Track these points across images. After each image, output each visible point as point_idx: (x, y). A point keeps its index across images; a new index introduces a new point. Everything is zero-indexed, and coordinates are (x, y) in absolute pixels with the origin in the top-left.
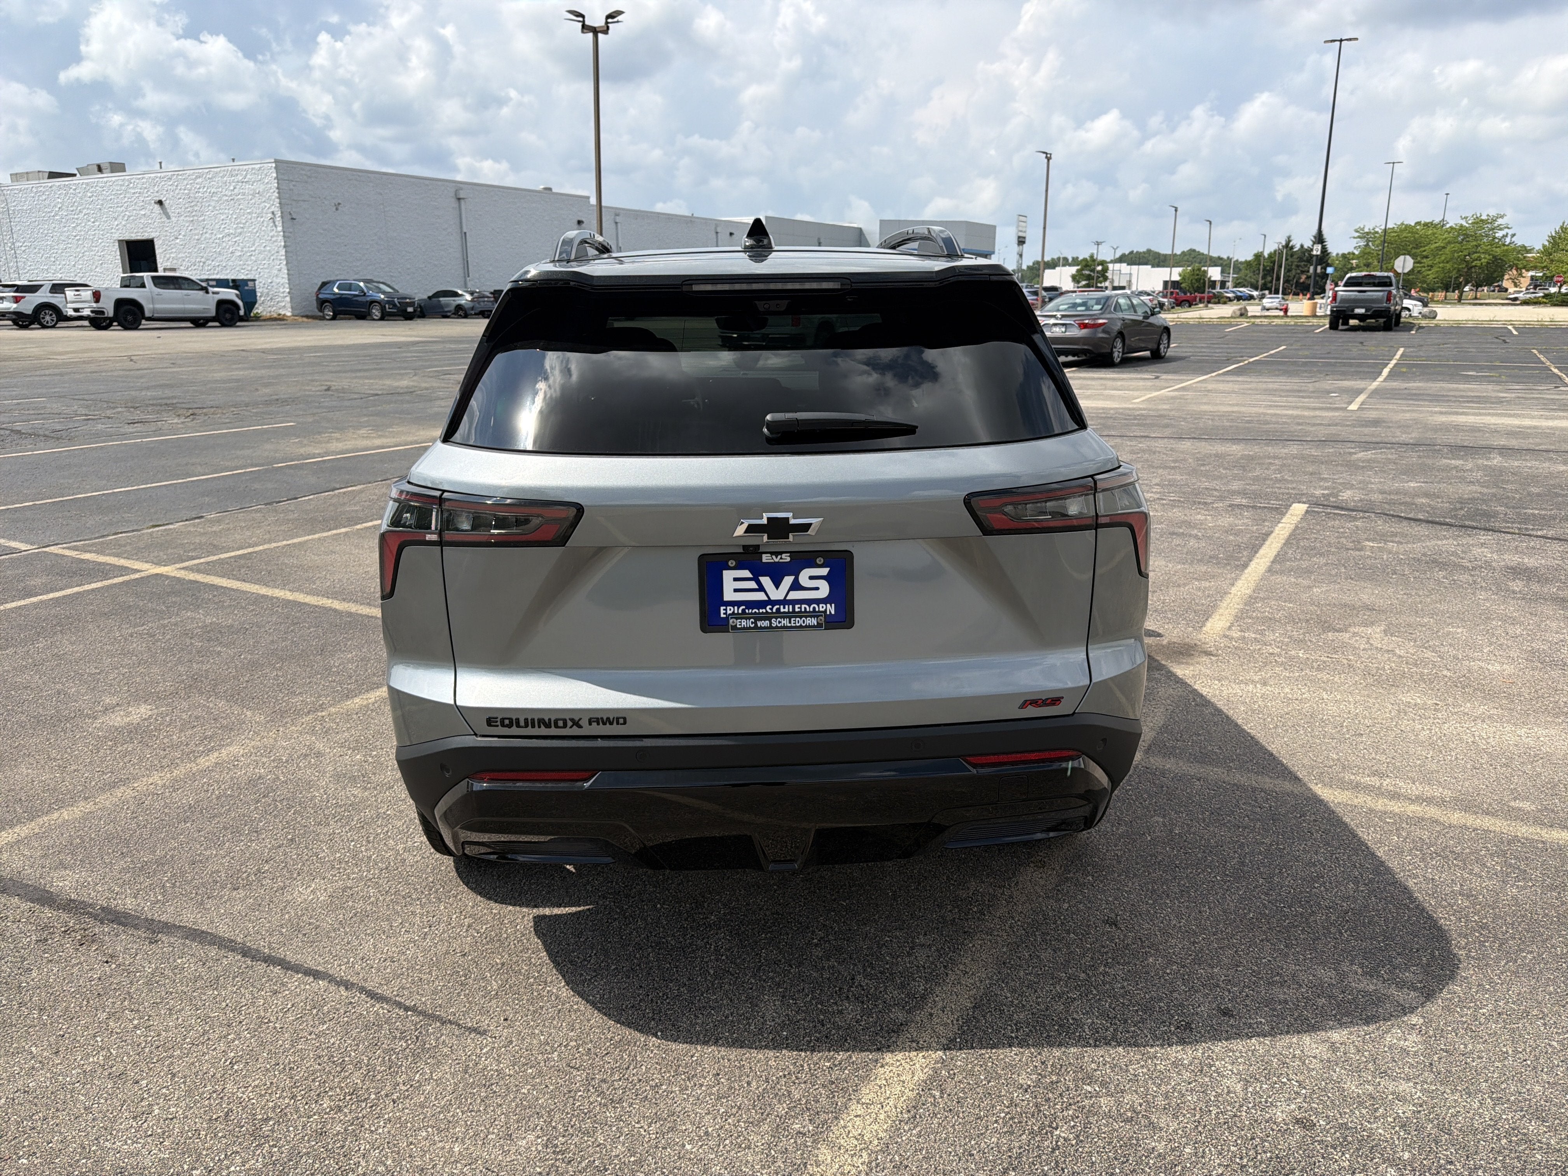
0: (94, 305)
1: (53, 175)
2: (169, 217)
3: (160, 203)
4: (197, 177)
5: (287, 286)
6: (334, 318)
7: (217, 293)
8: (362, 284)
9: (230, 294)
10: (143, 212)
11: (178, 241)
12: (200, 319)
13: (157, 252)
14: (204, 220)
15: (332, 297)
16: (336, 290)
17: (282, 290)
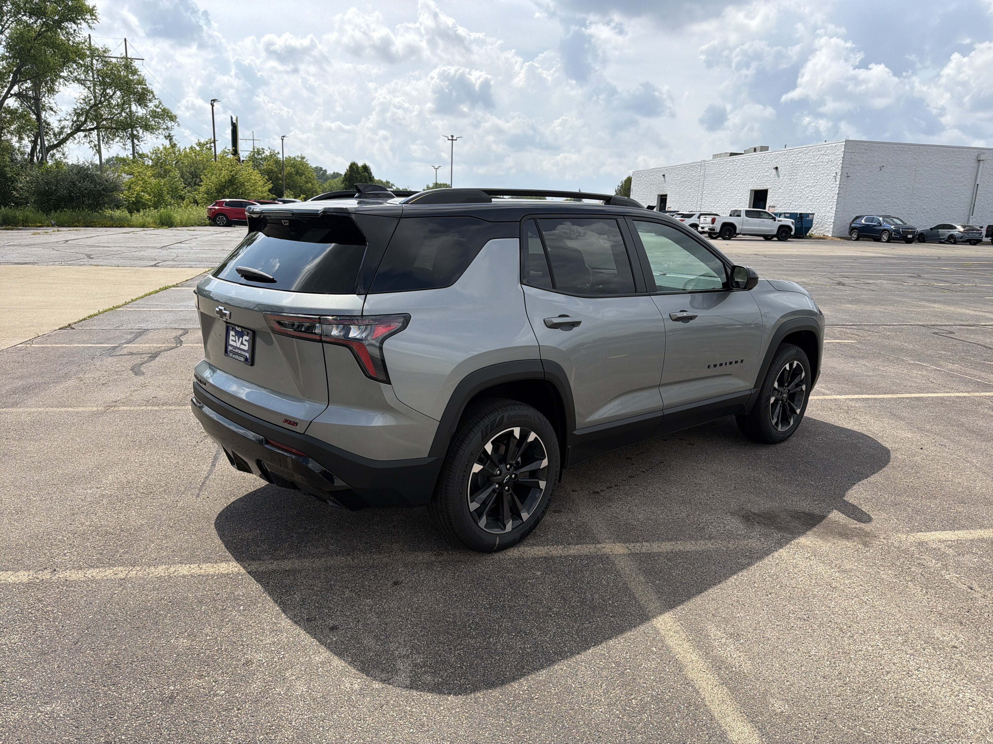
0: (711, 225)
1: (732, 154)
2: (779, 177)
3: (777, 168)
4: (799, 153)
5: (833, 218)
6: (857, 239)
7: (781, 221)
8: (881, 219)
9: (789, 222)
10: (766, 174)
11: (780, 190)
12: (769, 235)
13: (768, 196)
14: (797, 178)
15: (859, 226)
16: (863, 221)
17: (830, 221)
